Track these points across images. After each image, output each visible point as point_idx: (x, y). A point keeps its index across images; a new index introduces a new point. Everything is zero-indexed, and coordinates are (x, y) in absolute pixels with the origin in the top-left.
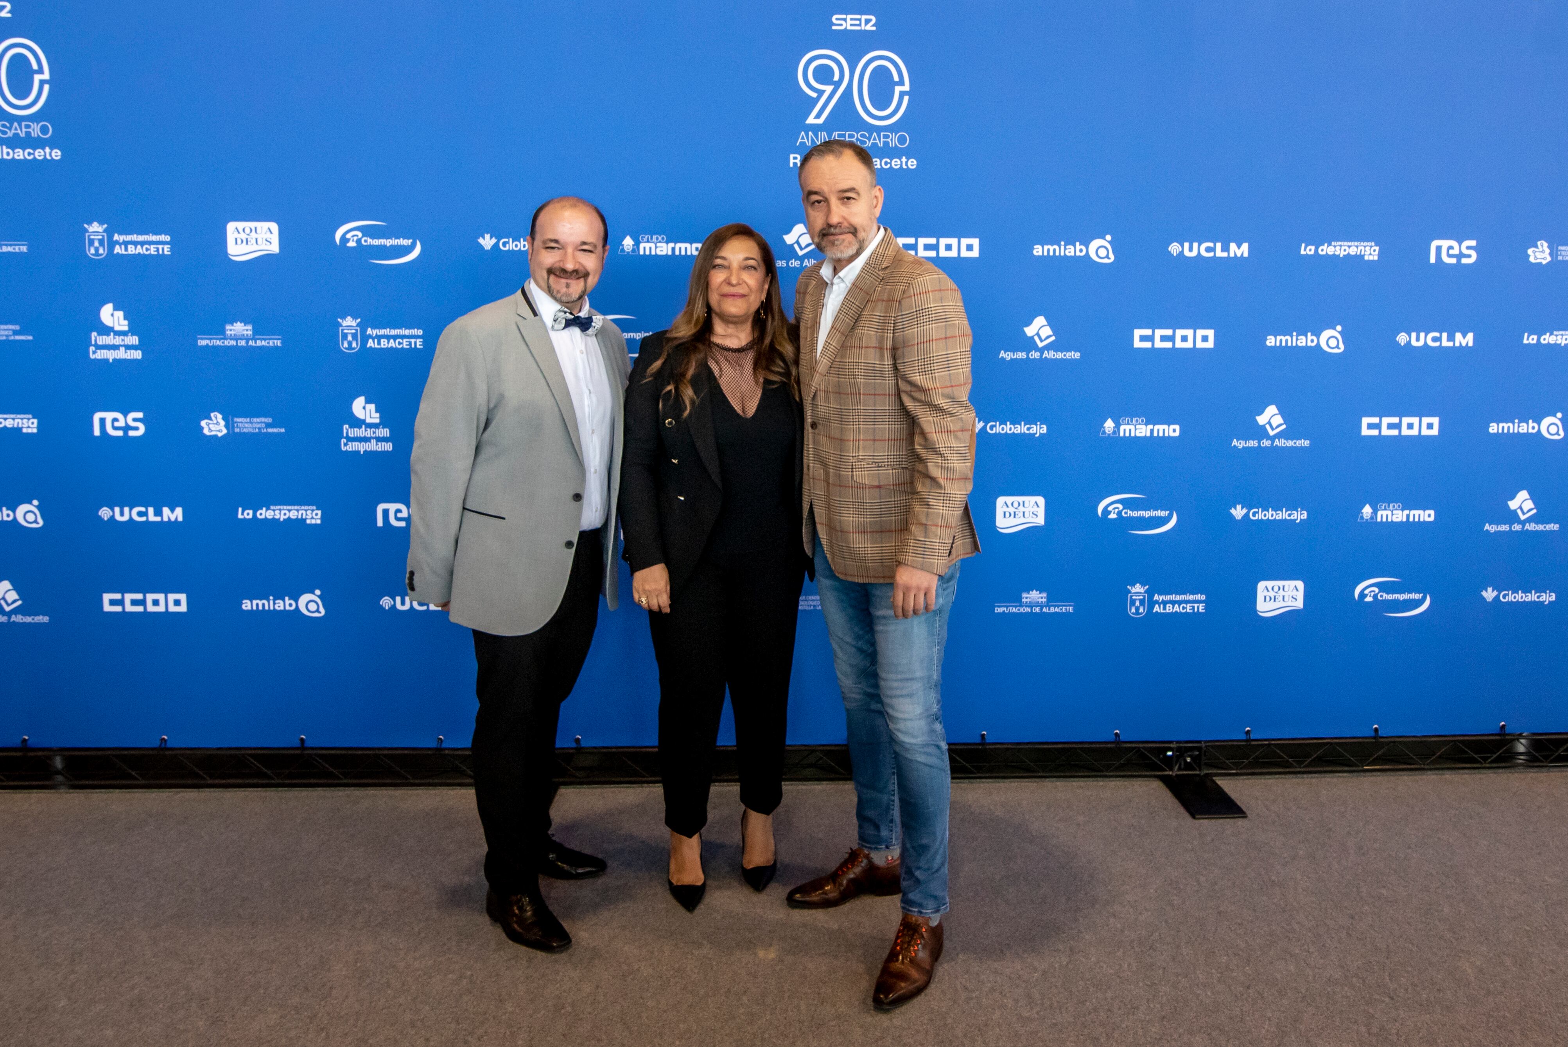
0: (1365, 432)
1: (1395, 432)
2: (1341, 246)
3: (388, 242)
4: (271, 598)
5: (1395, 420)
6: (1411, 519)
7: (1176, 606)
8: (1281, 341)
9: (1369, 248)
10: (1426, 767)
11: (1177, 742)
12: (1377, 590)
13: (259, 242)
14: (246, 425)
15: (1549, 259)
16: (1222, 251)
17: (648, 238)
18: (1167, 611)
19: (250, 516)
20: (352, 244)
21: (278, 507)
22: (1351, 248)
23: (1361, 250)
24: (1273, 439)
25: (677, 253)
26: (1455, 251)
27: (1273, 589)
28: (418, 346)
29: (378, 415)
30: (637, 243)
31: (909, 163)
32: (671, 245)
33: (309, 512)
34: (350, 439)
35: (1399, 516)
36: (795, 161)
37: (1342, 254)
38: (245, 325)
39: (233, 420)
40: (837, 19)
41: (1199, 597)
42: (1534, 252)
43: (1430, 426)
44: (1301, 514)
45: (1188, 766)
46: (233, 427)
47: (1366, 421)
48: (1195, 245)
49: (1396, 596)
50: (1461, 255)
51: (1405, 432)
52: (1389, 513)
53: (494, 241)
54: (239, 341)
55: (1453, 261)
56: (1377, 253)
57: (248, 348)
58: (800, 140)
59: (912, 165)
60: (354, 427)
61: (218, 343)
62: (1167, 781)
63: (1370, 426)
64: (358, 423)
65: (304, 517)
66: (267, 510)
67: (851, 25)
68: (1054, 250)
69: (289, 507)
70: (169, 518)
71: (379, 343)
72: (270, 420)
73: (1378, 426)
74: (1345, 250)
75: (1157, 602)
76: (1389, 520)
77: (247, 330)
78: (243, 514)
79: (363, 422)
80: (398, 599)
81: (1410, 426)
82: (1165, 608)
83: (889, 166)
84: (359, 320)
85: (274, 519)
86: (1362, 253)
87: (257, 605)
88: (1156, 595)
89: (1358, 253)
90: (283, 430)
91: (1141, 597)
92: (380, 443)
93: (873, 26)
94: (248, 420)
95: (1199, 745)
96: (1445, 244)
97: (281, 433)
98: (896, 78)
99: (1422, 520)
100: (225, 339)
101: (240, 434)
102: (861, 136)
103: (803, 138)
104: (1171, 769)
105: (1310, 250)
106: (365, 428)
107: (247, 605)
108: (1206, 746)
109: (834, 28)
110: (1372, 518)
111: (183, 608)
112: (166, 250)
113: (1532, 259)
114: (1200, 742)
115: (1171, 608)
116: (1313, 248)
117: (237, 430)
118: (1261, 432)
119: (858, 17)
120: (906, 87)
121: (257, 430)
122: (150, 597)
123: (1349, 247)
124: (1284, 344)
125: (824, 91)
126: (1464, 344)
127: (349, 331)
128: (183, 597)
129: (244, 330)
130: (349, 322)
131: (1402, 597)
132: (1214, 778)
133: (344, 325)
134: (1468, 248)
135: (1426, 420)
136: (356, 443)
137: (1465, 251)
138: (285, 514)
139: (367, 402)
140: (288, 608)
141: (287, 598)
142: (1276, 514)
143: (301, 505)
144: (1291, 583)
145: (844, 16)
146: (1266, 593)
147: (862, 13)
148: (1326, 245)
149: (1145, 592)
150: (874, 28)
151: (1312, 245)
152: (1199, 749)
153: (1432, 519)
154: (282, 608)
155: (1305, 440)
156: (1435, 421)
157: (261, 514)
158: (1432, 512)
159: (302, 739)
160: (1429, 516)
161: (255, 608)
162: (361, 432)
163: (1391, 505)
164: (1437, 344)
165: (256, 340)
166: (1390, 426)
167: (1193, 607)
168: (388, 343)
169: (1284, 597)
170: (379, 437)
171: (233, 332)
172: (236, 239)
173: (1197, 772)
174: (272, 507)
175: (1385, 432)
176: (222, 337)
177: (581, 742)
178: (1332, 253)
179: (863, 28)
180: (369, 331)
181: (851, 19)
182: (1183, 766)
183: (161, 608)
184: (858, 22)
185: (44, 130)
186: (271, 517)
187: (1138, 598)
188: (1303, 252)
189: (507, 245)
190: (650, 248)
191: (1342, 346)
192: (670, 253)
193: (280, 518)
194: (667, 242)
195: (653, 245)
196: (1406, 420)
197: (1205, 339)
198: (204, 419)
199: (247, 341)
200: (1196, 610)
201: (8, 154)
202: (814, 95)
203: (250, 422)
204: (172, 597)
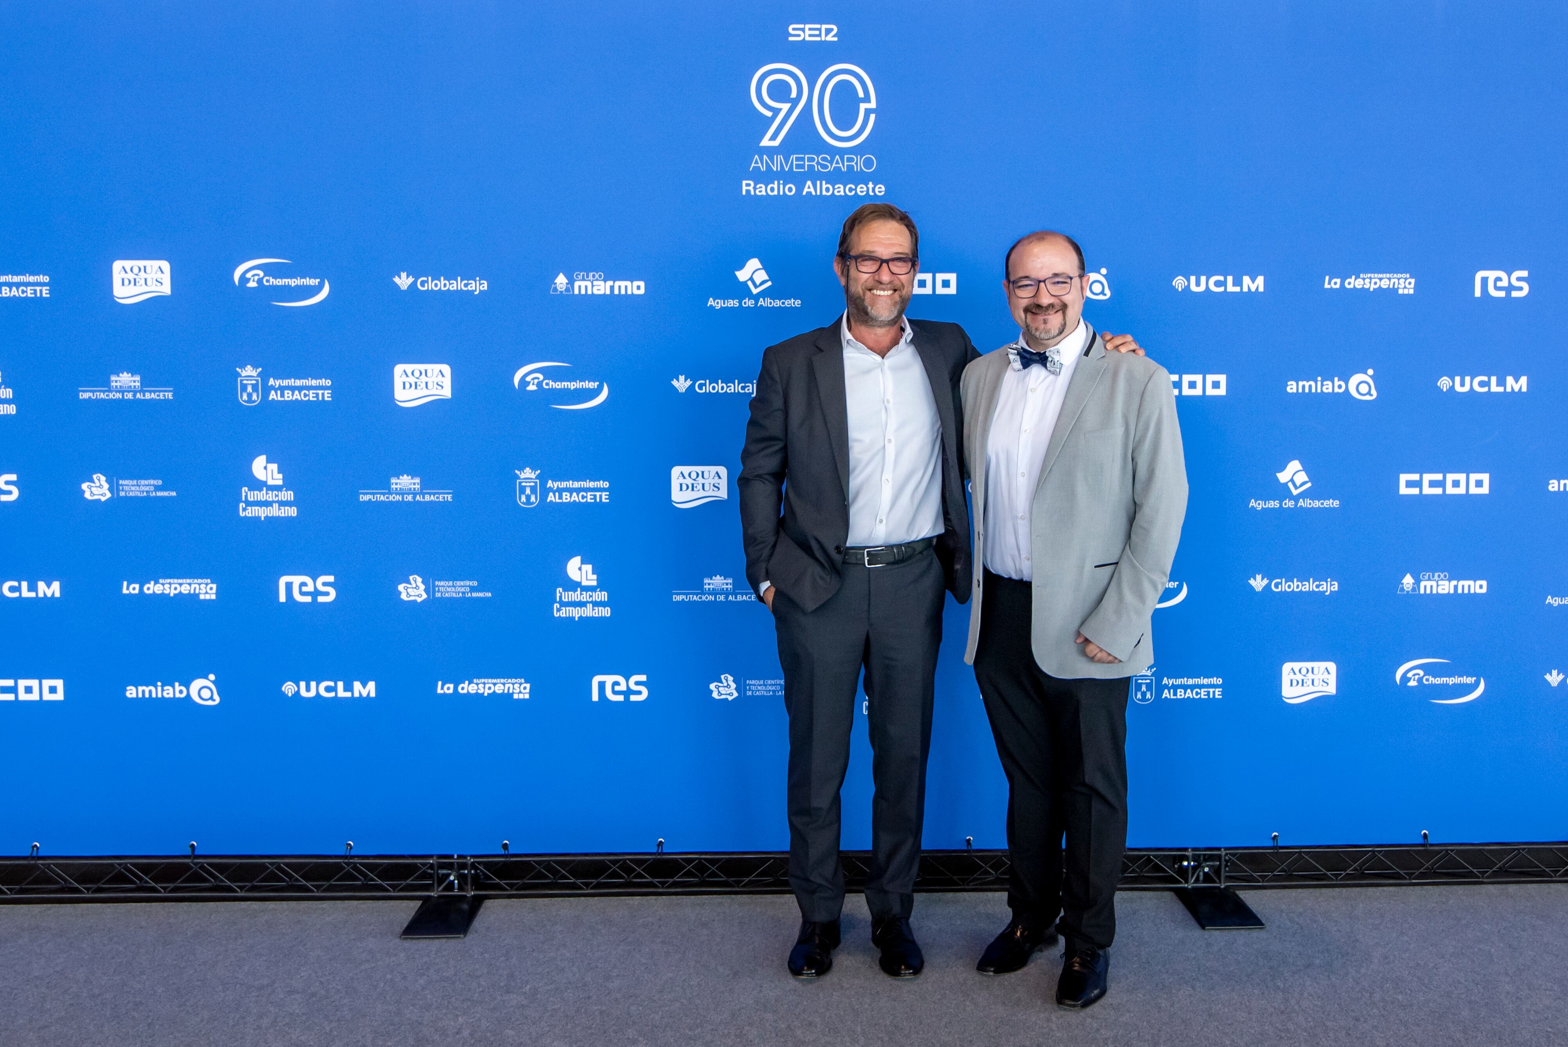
0: (1403, 490)
1: (1438, 491)
2: (1371, 278)
3: (294, 282)
4: (159, 684)
5: (1439, 477)
6: (1460, 591)
7: (1189, 691)
8: (1304, 387)
9: (1404, 280)
10: (1485, 880)
11: (1194, 849)
12: (1422, 673)
13: (149, 283)
14: (133, 488)
16: (1234, 285)
17: (583, 275)
18: (1179, 697)
19: (137, 591)
20: (252, 284)
21: (168, 581)
22: (1383, 281)
23: (1394, 283)
24: (1296, 499)
25: (616, 292)
26: (1504, 283)
27: (1300, 671)
28: (326, 399)
29: (281, 476)
30: (571, 282)
31: (877, 190)
32: (610, 283)
33: (203, 586)
34: (249, 504)
35: (1445, 587)
36: (748, 188)
37: (1373, 287)
38: (132, 376)
39: (117, 483)
40: (794, 29)
41: (1215, 681)
43: (1479, 484)
44: (1331, 585)
45: (1207, 878)
46: (118, 490)
47: (1404, 478)
48: (1203, 279)
49: (1444, 680)
50: (1510, 288)
51: (1450, 490)
52: (1434, 584)
53: (411, 280)
54: (125, 394)
55: (1502, 294)
56: (1412, 286)
57: (136, 401)
58: (753, 165)
59: (880, 192)
60: (253, 490)
61: (102, 396)
62: (1183, 895)
63: (1409, 484)
64: (258, 485)
65: (197, 592)
66: (155, 584)
67: (810, 36)
69: (180, 581)
70: (45, 594)
71: (282, 395)
72: (160, 482)
73: (1418, 484)
74: (1375, 283)
75: (1166, 686)
76: (1434, 592)
77: (134, 382)
78: (128, 589)
79: (264, 484)
80: (303, 684)
81: (1456, 484)
82: (1175, 694)
83: (853, 192)
84: (260, 369)
85: (163, 594)
86: (1396, 286)
87: (143, 691)
88: (1165, 678)
89: (1391, 286)
90: (174, 494)
91: (1148, 681)
92: (282, 508)
93: (834, 36)
94: (135, 482)
95: (1219, 853)
96: (1492, 275)
97: (171, 497)
98: (861, 94)
99: (1472, 591)
100: (110, 391)
101: (126, 497)
102: (824, 159)
103: (756, 162)
104: (1187, 882)
105: (1336, 283)
106: (267, 490)
107: (131, 692)
108: (1226, 854)
109: (791, 39)
110: (1414, 589)
111: (60, 696)
112: (44, 292)
114: (1219, 849)
115: (1182, 693)
116: (1338, 281)
117: (122, 494)
118: (1283, 491)
119: (818, 26)
120: (873, 105)
121: (145, 494)
122: (22, 683)
123: (1381, 279)
124: (1307, 390)
125: (781, 109)
126: (1516, 389)
127: (249, 382)
128: (59, 684)
129: (131, 381)
130: (249, 372)
131: (1451, 681)
132: (1237, 892)
133: (243, 375)
134: (1519, 279)
135: (1474, 477)
136: (257, 508)
137: (1515, 283)
138: (176, 589)
139: (269, 461)
140: (178, 695)
141: (177, 684)
142: (1303, 585)
143: (194, 578)
144: (1323, 665)
145: (802, 26)
146: (1292, 676)
147: (822, 23)
148: (1353, 277)
149: (1152, 675)
150: (836, 39)
151: (1337, 278)
152: (1219, 858)
153: (1484, 590)
154: (171, 695)
155: (1334, 500)
156: (1485, 477)
157: (148, 589)
158: (1484, 583)
159: (193, 845)
160: (1481, 587)
161: (140, 695)
162: (261, 496)
163: (1436, 574)
164: (1485, 389)
165: (144, 392)
166: (1433, 484)
167: (1209, 692)
168: (293, 395)
169: (1313, 681)
170: (282, 501)
171: (118, 384)
172: (123, 280)
173: (1218, 885)
174: (161, 581)
175: (1427, 490)
176: (107, 389)
177: (509, 849)
178: (1360, 287)
179: (823, 39)
180: (271, 382)
181: (810, 29)
182: (1201, 878)
183: (34, 696)
184: (817, 32)
186: (160, 592)
187: (1144, 681)
188: (1327, 286)
189: (426, 285)
190: (586, 287)
191: (1374, 392)
192: (608, 292)
193: (169, 594)
194: (605, 281)
195: (589, 284)
196: (1451, 477)
197: (1216, 385)
198: (85, 482)
199: (135, 393)
200: (1211, 696)
202: (769, 114)
203: (138, 485)
204: (47, 683)
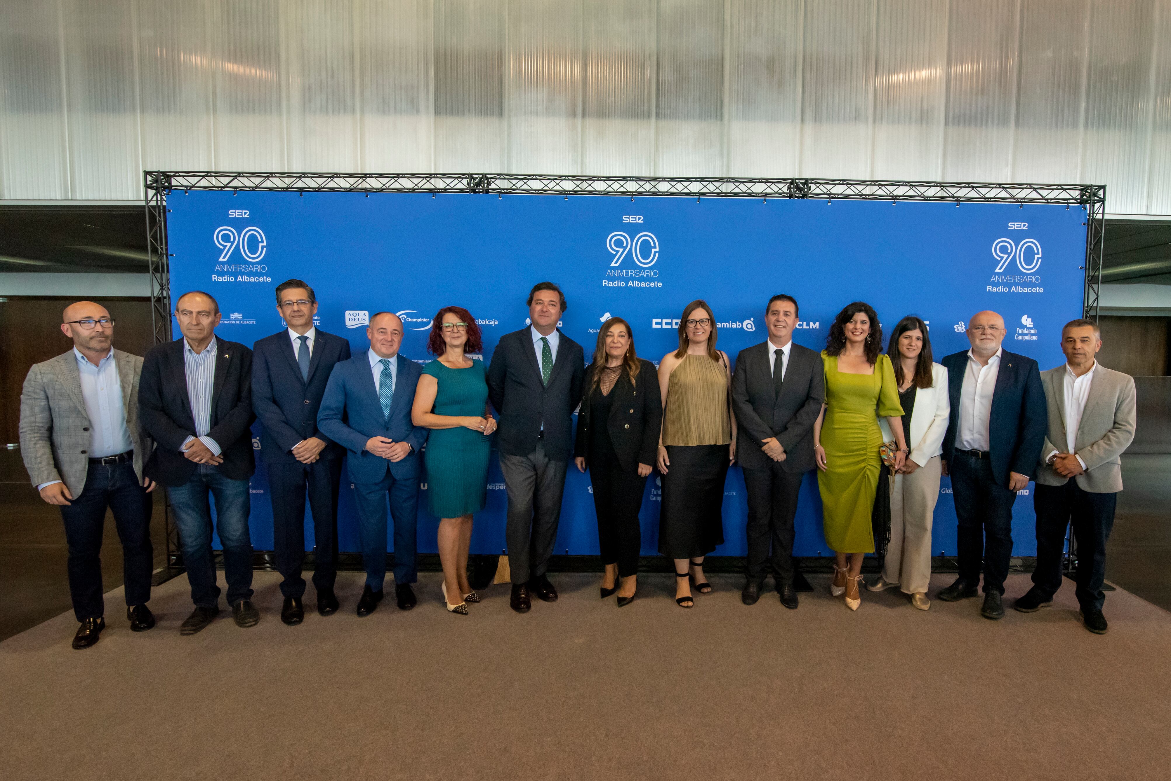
3: (418, 320)
13: (360, 320)
15: (965, 330)
16: (806, 326)
31: (659, 285)
36: (605, 284)
40: (625, 218)
42: (957, 327)
58: (608, 274)
67: (632, 220)
68: (727, 325)
98: (653, 245)
102: (637, 272)
109: (624, 222)
112: (318, 323)
113: (956, 330)
120: (657, 249)
125: (619, 251)
145: (628, 217)
147: (636, 215)
150: (642, 222)
172: (349, 319)
179: (637, 222)
181: (632, 218)
185: (263, 268)
201: (247, 279)
202: (614, 253)
